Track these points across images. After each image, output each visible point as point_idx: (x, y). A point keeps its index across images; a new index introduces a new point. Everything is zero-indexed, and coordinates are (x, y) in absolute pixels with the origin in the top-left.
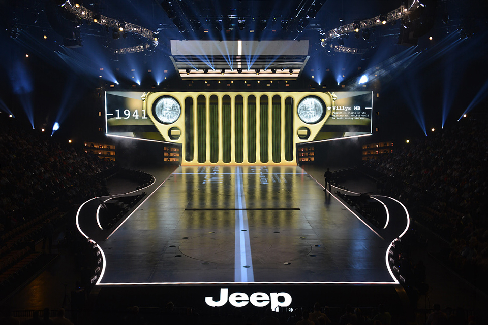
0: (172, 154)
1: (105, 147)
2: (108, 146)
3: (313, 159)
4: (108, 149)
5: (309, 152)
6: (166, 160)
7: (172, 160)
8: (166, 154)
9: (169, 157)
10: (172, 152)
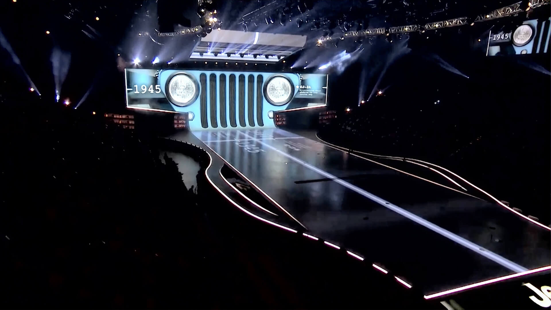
0: (180, 122)
1: (124, 117)
2: (127, 116)
3: (284, 123)
4: (128, 119)
5: (282, 117)
6: (176, 126)
7: (180, 126)
8: (176, 122)
9: (178, 124)
10: (180, 120)
